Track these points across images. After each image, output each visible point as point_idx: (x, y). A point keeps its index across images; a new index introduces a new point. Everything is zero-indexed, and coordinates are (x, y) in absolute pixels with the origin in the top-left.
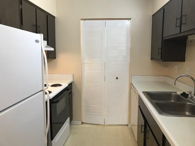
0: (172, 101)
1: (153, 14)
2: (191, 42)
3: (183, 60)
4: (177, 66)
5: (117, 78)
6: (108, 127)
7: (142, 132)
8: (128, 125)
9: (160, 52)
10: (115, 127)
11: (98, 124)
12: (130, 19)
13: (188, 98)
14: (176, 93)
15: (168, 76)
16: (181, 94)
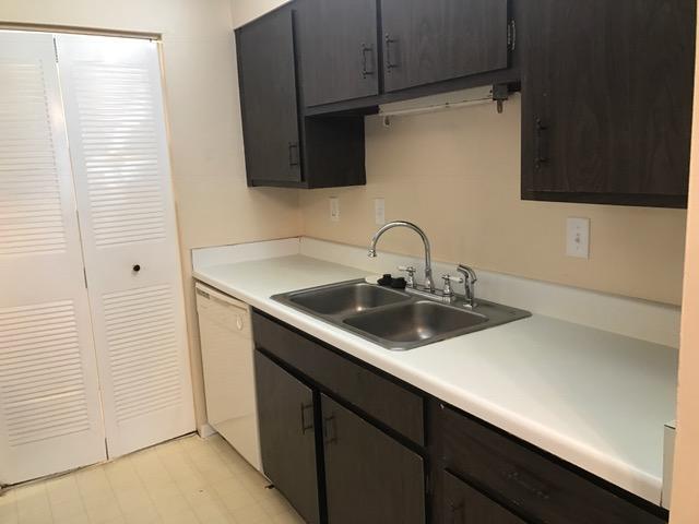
0: (360, 309)
1: (237, 27)
2: (387, 123)
3: (360, 179)
4: (336, 200)
5: (137, 268)
6: (127, 462)
7: (304, 429)
8: (197, 432)
9: (296, 159)
10: (151, 454)
11: (79, 468)
12: (159, 37)
13: (407, 289)
14: (363, 281)
15: (305, 236)
16: (381, 282)
